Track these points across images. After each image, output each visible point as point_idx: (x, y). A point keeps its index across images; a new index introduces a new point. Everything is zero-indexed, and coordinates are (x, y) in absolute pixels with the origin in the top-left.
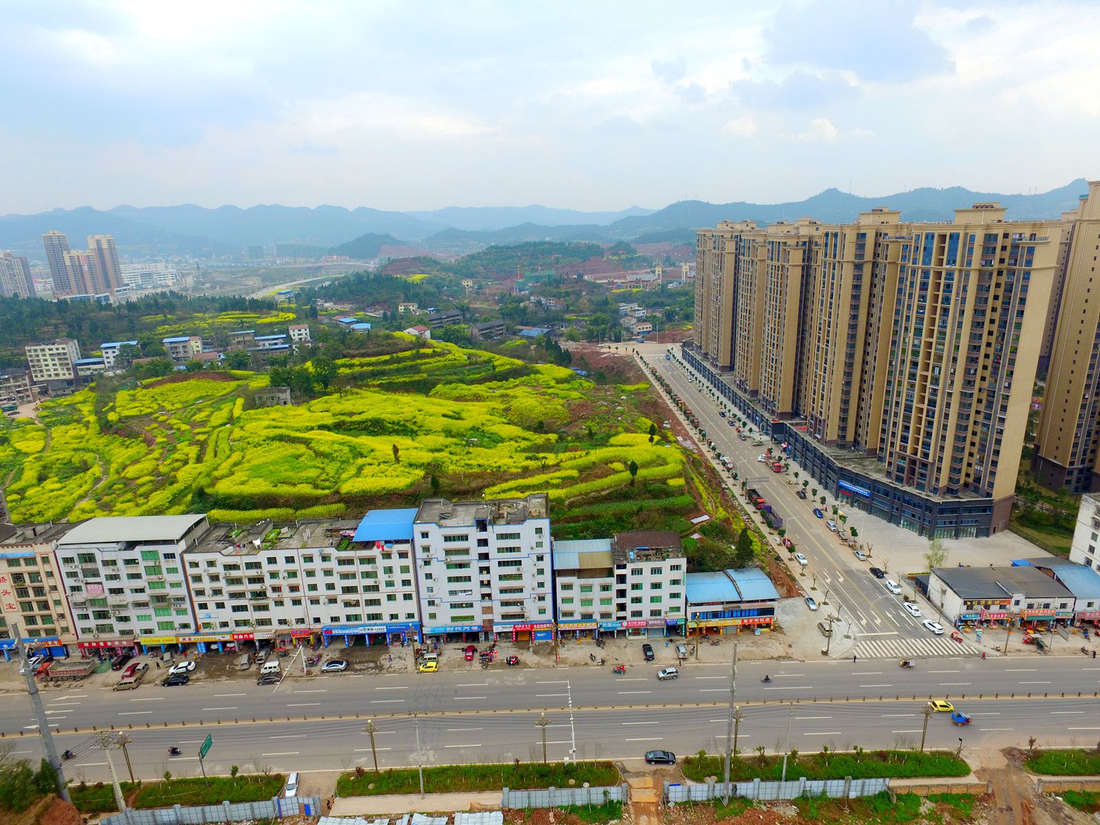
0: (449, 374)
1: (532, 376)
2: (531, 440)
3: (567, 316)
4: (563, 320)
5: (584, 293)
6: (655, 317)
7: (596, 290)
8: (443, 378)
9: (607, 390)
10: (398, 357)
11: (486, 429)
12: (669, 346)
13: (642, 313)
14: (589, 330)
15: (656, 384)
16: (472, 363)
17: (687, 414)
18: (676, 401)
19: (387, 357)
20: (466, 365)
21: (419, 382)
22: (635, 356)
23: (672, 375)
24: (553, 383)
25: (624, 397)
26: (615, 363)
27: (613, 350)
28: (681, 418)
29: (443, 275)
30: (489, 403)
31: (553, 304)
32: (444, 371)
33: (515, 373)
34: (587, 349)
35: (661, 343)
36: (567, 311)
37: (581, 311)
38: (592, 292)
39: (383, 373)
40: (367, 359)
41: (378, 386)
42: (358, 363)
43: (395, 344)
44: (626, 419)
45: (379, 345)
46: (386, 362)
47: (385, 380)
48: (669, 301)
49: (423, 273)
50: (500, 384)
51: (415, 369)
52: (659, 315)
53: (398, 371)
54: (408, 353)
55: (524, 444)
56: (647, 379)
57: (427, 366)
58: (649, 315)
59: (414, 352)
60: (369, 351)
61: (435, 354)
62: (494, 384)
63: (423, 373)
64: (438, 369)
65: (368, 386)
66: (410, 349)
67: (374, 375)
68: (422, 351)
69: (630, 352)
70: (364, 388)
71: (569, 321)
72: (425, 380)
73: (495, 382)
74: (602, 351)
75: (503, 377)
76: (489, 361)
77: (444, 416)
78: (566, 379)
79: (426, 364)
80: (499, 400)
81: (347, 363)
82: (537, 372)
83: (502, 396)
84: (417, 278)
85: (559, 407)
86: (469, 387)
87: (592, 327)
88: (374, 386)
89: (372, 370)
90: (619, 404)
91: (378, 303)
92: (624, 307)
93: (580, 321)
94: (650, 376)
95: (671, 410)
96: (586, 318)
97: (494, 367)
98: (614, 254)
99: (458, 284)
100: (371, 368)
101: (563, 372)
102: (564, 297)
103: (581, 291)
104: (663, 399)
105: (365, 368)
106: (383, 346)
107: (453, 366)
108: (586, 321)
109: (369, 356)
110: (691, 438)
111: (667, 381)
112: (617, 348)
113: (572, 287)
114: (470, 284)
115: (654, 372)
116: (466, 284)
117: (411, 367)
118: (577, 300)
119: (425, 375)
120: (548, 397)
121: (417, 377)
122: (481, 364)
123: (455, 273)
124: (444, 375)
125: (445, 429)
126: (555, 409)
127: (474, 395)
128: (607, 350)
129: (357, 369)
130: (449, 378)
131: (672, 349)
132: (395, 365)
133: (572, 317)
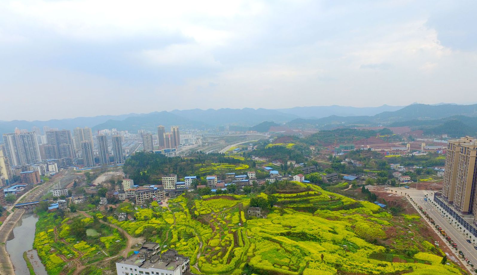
0: (322, 205)
1: (361, 208)
2: (372, 249)
3: (365, 170)
4: (363, 172)
5: (371, 158)
6: (411, 172)
7: (377, 156)
8: (320, 206)
9: (400, 220)
10: (300, 195)
11: (349, 239)
12: (425, 192)
13: (403, 169)
14: (378, 179)
15: (424, 216)
16: (332, 200)
17: (448, 239)
18: (439, 230)
19: (295, 195)
20: (329, 201)
21: (310, 208)
22: (407, 197)
23: (431, 211)
24: (371, 213)
25: (410, 225)
26: (397, 200)
27: (394, 192)
28: (444, 240)
29: (301, 144)
30: (343, 222)
31: (358, 164)
32: (320, 203)
33: (353, 206)
34: (379, 190)
35: (419, 189)
36: (365, 168)
37: (372, 168)
38: (376, 157)
39: (294, 202)
40: (287, 195)
41: (293, 208)
42: (283, 196)
43: (298, 189)
44: (415, 240)
45: (291, 189)
46: (295, 197)
47: (295, 206)
48: (416, 163)
49: (292, 143)
50: (346, 211)
51: (307, 201)
52: (412, 171)
53: (300, 202)
54: (304, 193)
55: (371, 251)
56: (417, 212)
57: (313, 200)
58: (407, 171)
59: (307, 193)
60: (287, 191)
61: (315, 195)
62: (343, 211)
63: (311, 203)
64: (317, 202)
65: (288, 207)
66: (304, 191)
67: (290, 203)
68: (310, 192)
69: (403, 194)
70: (286, 208)
71: (366, 172)
72: (312, 207)
73: (343, 210)
74: (388, 192)
75: (347, 208)
76: (340, 199)
77: (330, 231)
78: (377, 211)
79: (312, 199)
80: (348, 221)
81: (279, 196)
82: (362, 206)
83: (349, 219)
84: (290, 145)
85: (380, 230)
86: (333, 212)
87: (380, 178)
88: (291, 208)
89: (290, 201)
90: (409, 230)
91: (278, 159)
92: (393, 166)
93: (372, 173)
94: (418, 210)
95: (437, 235)
96: (375, 172)
97: (343, 203)
98: (381, 135)
99: (308, 149)
100: (289, 199)
101: (375, 207)
102: (363, 160)
103: (370, 156)
104: (430, 226)
105: (286, 199)
106: (293, 189)
107: (324, 201)
108: (375, 173)
109: (287, 193)
110: (454, 255)
111: (430, 216)
112: (396, 192)
113: (366, 155)
114: (314, 149)
115: (421, 209)
116: (312, 149)
117: (306, 200)
118: (369, 161)
119: (312, 205)
120: (373, 223)
121: (309, 205)
122: (336, 200)
123: (306, 143)
124: (320, 205)
125: (332, 239)
126: (378, 231)
127: (336, 217)
128: (390, 192)
129: (283, 199)
130: (323, 207)
131: (427, 195)
132: (299, 199)
133: (368, 170)
